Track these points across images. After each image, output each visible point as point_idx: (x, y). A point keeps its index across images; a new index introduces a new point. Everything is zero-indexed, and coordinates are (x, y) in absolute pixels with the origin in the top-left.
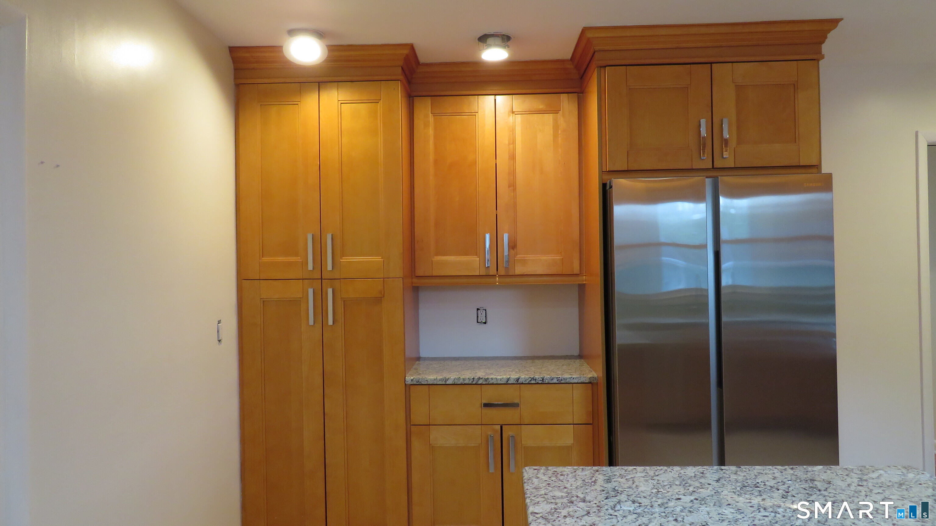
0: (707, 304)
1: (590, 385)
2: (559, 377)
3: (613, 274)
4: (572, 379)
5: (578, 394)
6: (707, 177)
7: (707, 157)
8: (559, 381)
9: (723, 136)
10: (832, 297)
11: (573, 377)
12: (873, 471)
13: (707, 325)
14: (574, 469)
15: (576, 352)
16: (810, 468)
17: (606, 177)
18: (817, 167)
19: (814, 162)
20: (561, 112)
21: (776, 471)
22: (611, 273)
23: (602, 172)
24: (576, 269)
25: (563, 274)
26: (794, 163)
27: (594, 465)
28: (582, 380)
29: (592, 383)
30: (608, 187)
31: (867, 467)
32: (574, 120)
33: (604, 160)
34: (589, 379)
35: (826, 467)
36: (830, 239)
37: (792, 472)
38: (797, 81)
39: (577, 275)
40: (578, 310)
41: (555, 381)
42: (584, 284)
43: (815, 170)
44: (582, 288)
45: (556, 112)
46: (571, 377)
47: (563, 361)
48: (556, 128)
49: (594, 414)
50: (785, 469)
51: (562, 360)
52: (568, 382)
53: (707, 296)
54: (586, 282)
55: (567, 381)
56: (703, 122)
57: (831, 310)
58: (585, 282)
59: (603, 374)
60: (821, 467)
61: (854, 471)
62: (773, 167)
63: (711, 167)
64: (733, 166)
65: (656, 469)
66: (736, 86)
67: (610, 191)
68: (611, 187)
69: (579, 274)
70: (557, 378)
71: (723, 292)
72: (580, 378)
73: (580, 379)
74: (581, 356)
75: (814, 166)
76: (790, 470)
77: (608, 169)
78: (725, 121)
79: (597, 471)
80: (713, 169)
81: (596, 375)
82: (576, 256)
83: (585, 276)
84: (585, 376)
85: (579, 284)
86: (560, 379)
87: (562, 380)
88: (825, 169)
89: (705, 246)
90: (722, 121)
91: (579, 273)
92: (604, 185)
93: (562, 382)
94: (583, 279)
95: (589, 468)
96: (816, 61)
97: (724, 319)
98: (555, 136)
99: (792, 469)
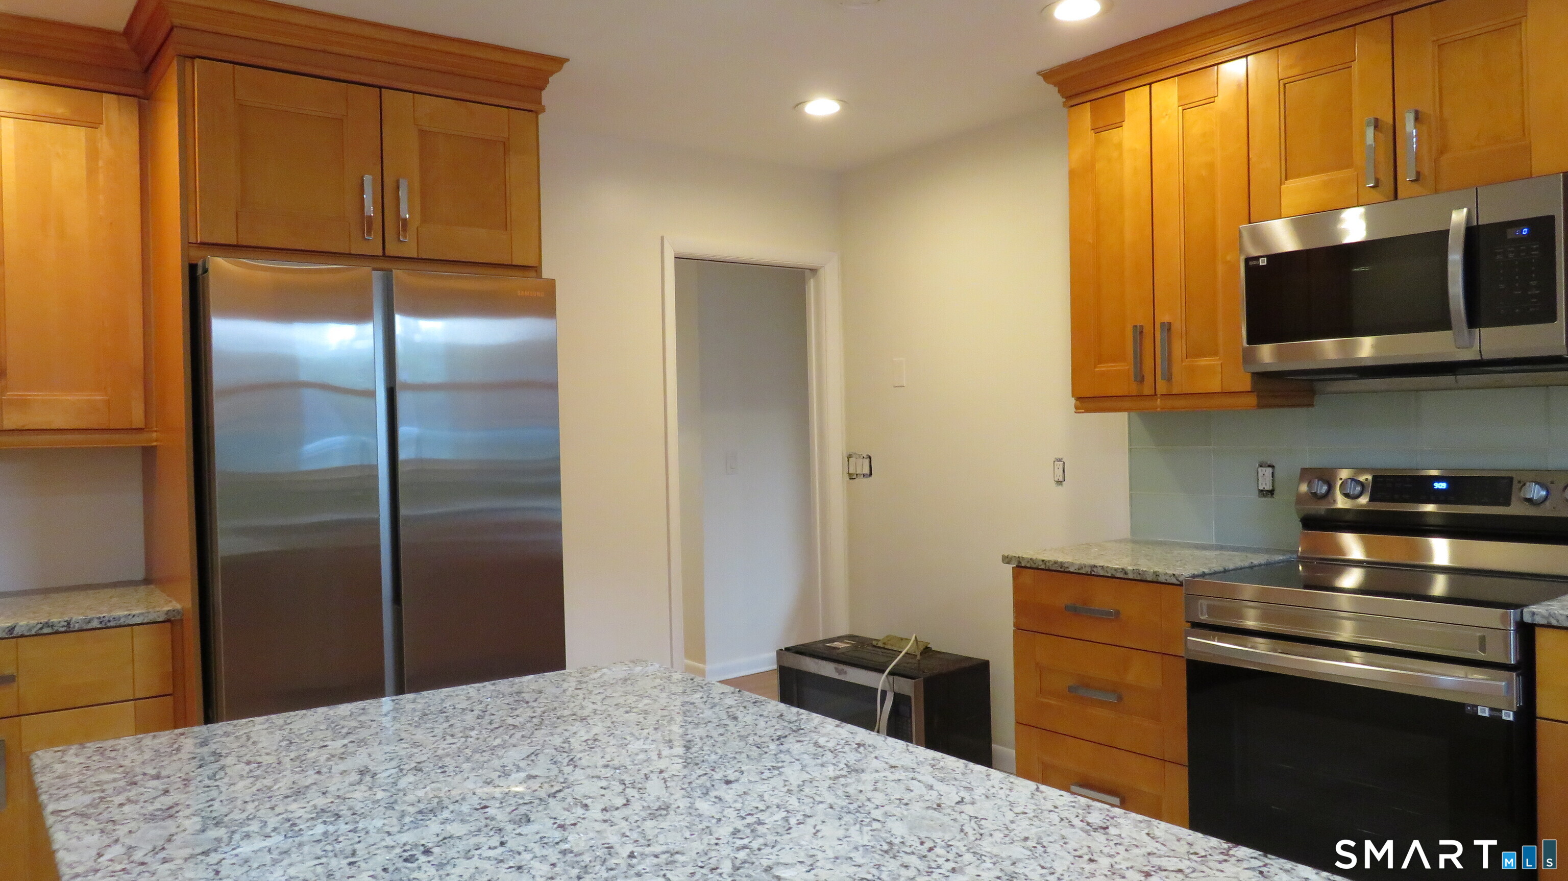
0: (376, 489)
1: (168, 625)
2: (104, 617)
3: (210, 428)
4: (131, 617)
5: (143, 642)
6: (374, 269)
7: (375, 238)
8: (103, 623)
9: (399, 215)
10: (556, 471)
11: (134, 613)
12: (596, 671)
13: (376, 523)
14: (137, 739)
15: (140, 575)
16: (517, 680)
17: (196, 255)
18: (535, 269)
19: (532, 262)
20: (103, 127)
21: (471, 690)
22: (208, 428)
23: (187, 244)
24: (137, 417)
25: (111, 427)
26: (505, 260)
27: (176, 727)
28: (152, 617)
29: (171, 622)
30: (200, 271)
31: (589, 668)
32: (131, 144)
33: (192, 224)
34: (166, 614)
35: (537, 676)
36: (553, 387)
37: (493, 688)
38: (509, 138)
39: (139, 430)
40: (142, 499)
41: (95, 624)
42: (156, 446)
43: (533, 274)
44: (149, 454)
45: (93, 125)
46: (129, 615)
47: (112, 592)
48: (93, 154)
49: (177, 676)
50: (484, 687)
51: (109, 590)
52: (122, 624)
53: (376, 477)
54: (159, 443)
55: (122, 621)
56: (368, 179)
57: (555, 490)
58: (155, 444)
59: (193, 604)
60: (532, 676)
61: (573, 675)
62: (474, 263)
63: (381, 254)
64: (415, 256)
65: (288, 716)
66: (419, 130)
67: (203, 278)
68: (205, 271)
69: (143, 429)
70: (99, 618)
71: (401, 469)
72: (146, 615)
73: (148, 617)
74: (147, 581)
75: (532, 267)
76: (491, 686)
77: (201, 237)
78: (404, 185)
79: (182, 734)
80: (384, 258)
81: (178, 606)
82: (137, 394)
83: (156, 431)
84: (158, 609)
85: (142, 447)
86: (107, 619)
87: (109, 621)
88: (546, 273)
89: (372, 394)
90: (398, 182)
91: (144, 427)
92: (193, 268)
93: (112, 624)
94: (152, 438)
95: (167, 732)
96: (533, 115)
97: (403, 511)
98: (92, 172)
99: (494, 684)
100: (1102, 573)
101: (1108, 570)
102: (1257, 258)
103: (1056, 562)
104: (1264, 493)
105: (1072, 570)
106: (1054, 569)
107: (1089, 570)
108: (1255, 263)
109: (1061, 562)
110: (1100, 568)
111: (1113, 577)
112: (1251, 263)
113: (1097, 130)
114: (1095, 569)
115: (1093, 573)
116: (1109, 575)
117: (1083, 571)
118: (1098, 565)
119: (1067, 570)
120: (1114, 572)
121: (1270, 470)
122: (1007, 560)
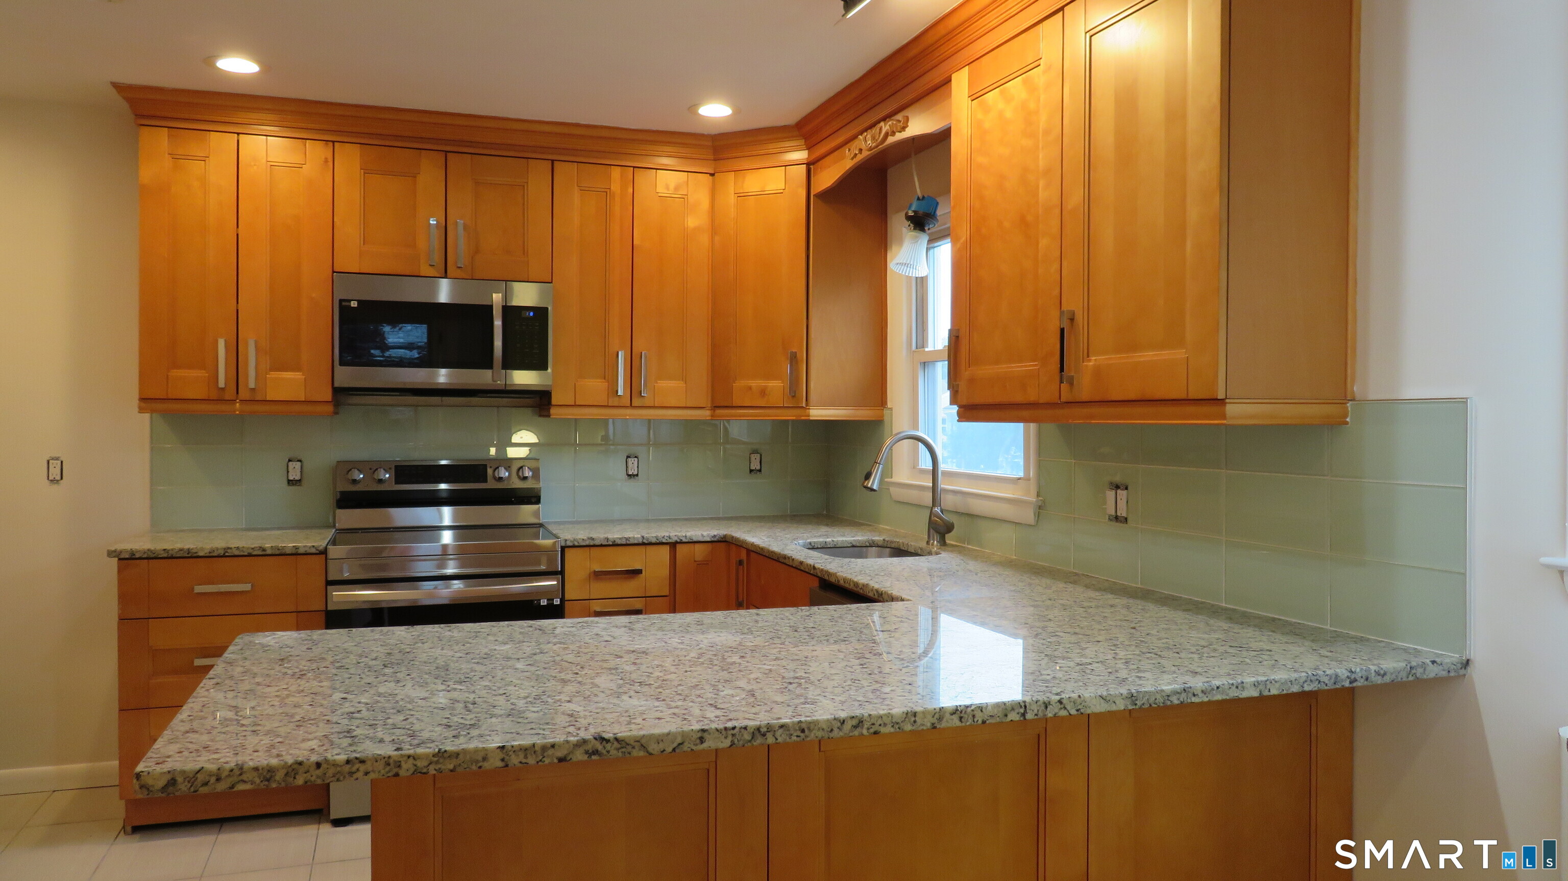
100: (237, 553)
101: (244, 550)
102: (350, 301)
103: (181, 550)
104: (290, 482)
105: (201, 554)
106: (178, 555)
107: (222, 553)
108: (347, 304)
109: (189, 549)
110: (234, 550)
111: (250, 555)
112: (344, 303)
113: (175, 157)
114: (229, 551)
115: (227, 554)
116: (246, 554)
117: (215, 554)
118: (232, 546)
119: (195, 555)
120: (251, 551)
121: (299, 463)
122: (111, 554)
